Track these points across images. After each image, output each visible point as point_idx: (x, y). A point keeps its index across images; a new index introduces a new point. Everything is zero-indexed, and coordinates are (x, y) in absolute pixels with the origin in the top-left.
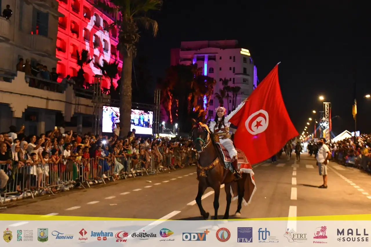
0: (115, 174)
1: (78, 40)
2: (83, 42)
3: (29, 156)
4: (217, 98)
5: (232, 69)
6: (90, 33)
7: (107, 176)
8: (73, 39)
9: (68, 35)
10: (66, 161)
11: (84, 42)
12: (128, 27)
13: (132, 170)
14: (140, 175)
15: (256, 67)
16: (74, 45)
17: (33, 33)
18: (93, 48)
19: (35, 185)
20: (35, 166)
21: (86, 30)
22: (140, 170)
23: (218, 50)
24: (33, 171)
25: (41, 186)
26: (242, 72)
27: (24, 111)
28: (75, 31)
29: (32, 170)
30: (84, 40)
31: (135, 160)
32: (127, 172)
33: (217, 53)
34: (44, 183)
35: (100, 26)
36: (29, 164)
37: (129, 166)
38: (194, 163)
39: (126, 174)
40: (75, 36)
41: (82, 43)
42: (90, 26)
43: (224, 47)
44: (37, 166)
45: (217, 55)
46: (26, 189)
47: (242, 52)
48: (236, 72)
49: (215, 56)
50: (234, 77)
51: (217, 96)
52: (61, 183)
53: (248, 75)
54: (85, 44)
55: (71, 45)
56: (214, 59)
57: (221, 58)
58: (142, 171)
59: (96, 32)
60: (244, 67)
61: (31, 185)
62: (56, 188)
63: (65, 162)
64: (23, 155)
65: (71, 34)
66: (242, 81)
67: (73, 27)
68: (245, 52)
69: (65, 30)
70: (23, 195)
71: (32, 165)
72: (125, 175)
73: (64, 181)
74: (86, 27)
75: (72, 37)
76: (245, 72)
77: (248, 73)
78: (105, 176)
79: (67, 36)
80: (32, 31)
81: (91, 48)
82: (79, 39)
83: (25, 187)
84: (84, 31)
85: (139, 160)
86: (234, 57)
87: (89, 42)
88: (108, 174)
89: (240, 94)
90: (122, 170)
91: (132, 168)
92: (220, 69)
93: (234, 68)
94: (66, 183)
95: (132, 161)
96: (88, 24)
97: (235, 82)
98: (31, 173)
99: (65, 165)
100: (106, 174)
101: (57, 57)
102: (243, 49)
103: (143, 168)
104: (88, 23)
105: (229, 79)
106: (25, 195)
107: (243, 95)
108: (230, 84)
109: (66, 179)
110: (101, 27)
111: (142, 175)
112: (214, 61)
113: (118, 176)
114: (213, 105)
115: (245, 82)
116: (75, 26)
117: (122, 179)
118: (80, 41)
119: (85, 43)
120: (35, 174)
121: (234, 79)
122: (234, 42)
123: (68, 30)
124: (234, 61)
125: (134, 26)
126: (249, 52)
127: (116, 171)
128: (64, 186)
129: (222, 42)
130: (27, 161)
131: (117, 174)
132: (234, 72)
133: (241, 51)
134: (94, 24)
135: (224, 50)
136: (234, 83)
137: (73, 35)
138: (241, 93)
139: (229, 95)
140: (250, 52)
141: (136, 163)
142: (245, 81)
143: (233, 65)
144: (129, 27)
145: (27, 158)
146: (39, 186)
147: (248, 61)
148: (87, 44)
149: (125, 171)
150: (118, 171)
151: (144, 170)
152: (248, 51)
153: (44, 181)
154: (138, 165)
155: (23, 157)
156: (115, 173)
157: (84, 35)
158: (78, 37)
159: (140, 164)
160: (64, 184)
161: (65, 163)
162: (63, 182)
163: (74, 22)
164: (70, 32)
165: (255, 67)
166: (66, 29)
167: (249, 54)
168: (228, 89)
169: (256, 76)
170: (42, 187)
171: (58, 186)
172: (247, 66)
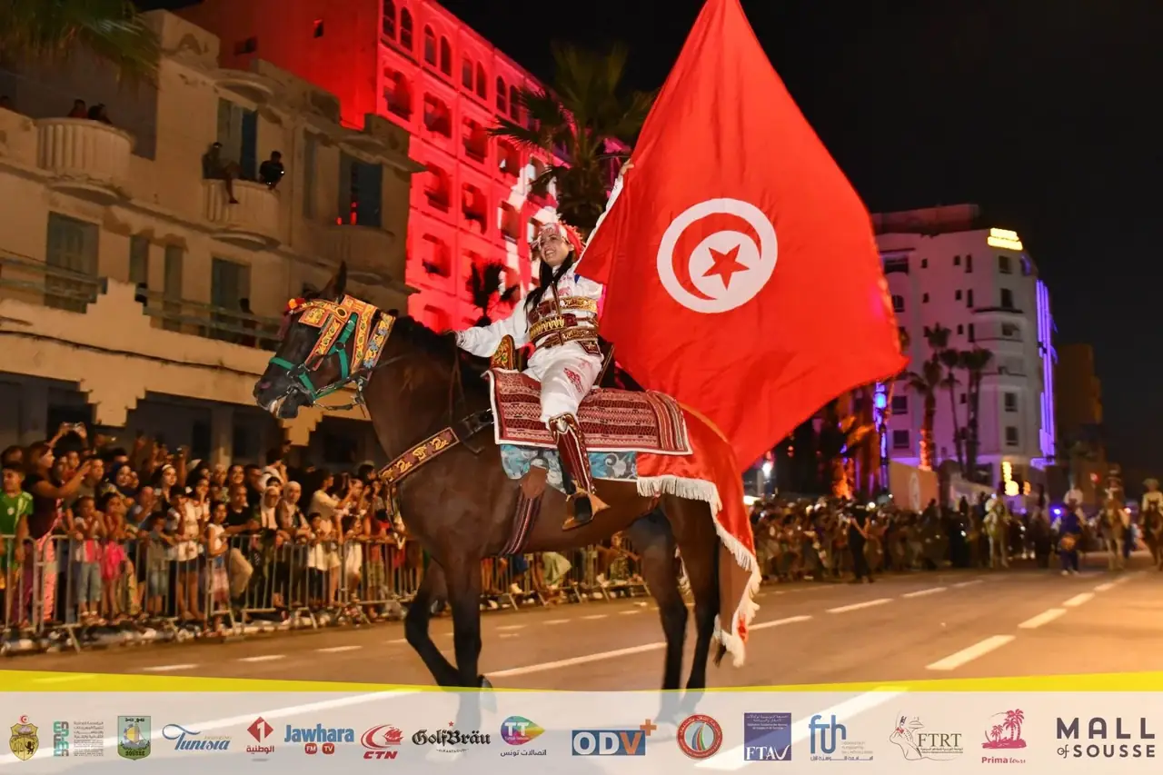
0: (548, 587)
1: (486, 240)
2: (500, 244)
3: (303, 520)
4: (913, 389)
5: (964, 296)
6: (520, 216)
7: (523, 589)
8: (471, 238)
9: (455, 227)
10: (404, 540)
11: (500, 242)
12: (582, 184)
13: (600, 578)
14: (628, 595)
15: (1045, 284)
16: (472, 255)
17: (343, 223)
18: (528, 259)
19: (320, 595)
20: (319, 547)
21: (506, 207)
22: (625, 579)
23: (915, 239)
24: (317, 559)
25: (336, 598)
26: (998, 302)
27: (313, 429)
28: (477, 214)
29: (311, 556)
30: (504, 238)
31: (608, 551)
32: (583, 584)
33: (913, 249)
34: (343, 593)
35: (548, 193)
36: (304, 540)
37: (591, 566)
38: (809, 574)
39: (581, 591)
40: (476, 227)
41: (497, 246)
42: (518, 196)
43: (933, 230)
44: (327, 550)
45: (911, 254)
46: (298, 603)
47: (992, 241)
48: (977, 303)
49: (906, 259)
50: (971, 322)
51: (913, 383)
52: (392, 598)
53: (1020, 312)
54: (504, 249)
55: (465, 254)
56: (903, 267)
57: (925, 264)
58: (631, 583)
59: (536, 211)
60: (1005, 287)
61: (311, 595)
62: (379, 609)
63: (401, 541)
64: (287, 517)
65: (464, 223)
66: (999, 334)
67: (469, 203)
68: (1004, 239)
69: (446, 211)
70: (292, 622)
71: (313, 544)
72: (581, 593)
73: (401, 592)
74: (507, 198)
75: (466, 232)
76: (1007, 303)
77: (1017, 306)
78: (516, 589)
79: (454, 230)
80: (341, 217)
81: (523, 260)
82: (486, 236)
83: (295, 598)
84: (500, 211)
85: (622, 552)
86: (969, 258)
87: (516, 243)
88: (527, 583)
89: (995, 374)
90: (569, 575)
91: (599, 574)
92: (926, 298)
93: (970, 293)
94: (404, 597)
95: (600, 554)
96: (511, 190)
97: (976, 336)
98: (311, 564)
99: (401, 550)
100: (518, 582)
101: (407, 283)
102: (994, 231)
103: (635, 576)
104: (514, 188)
105: (953, 327)
106: (297, 623)
107: (1005, 377)
108: (959, 344)
109: (403, 588)
110: (552, 197)
111: (633, 594)
112: (903, 274)
113: (557, 593)
114: (905, 413)
115: (1011, 334)
116: (475, 200)
117: (570, 602)
118: (490, 242)
119: (505, 244)
120: (322, 567)
121: (971, 327)
122: (963, 210)
123: (456, 212)
124: (969, 270)
125: (599, 178)
126: (1017, 239)
127: (550, 577)
128: (399, 605)
129: (924, 214)
130: (300, 532)
131: (554, 587)
132: (970, 305)
133: (989, 238)
134: (529, 188)
135: (936, 238)
136: (972, 339)
137: (471, 224)
138: (996, 371)
139: (956, 377)
140: (1022, 238)
141: (612, 558)
142: (1008, 330)
143: (966, 283)
144: (586, 182)
145: (299, 525)
146: (332, 600)
147: (1016, 267)
148: (511, 247)
149: (580, 581)
150: (555, 576)
151: (636, 580)
152: (1012, 235)
153: (343, 587)
154: (618, 566)
155: (290, 521)
156: (548, 582)
157: (503, 224)
158: (484, 229)
159: (623, 563)
160: (398, 600)
161: (401, 545)
162: (396, 595)
163: (471, 189)
164: (462, 215)
165: (1040, 285)
166: (450, 210)
167: (1018, 246)
168: (952, 358)
169: (1048, 314)
170: (339, 602)
171: (384, 605)
172: (1013, 282)
